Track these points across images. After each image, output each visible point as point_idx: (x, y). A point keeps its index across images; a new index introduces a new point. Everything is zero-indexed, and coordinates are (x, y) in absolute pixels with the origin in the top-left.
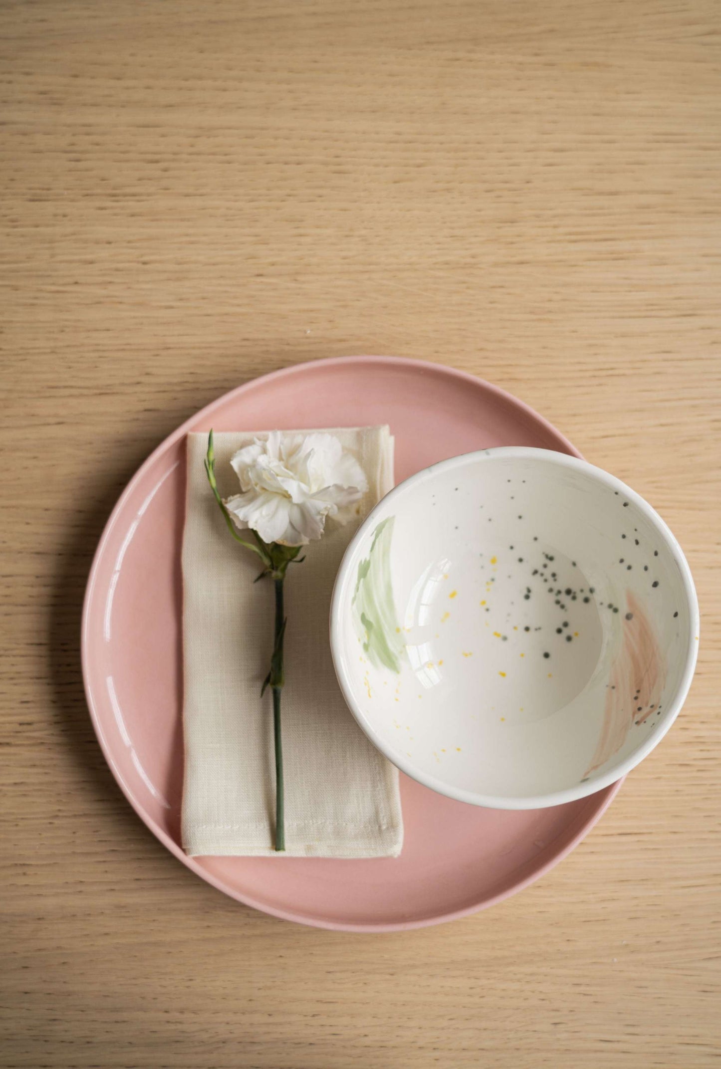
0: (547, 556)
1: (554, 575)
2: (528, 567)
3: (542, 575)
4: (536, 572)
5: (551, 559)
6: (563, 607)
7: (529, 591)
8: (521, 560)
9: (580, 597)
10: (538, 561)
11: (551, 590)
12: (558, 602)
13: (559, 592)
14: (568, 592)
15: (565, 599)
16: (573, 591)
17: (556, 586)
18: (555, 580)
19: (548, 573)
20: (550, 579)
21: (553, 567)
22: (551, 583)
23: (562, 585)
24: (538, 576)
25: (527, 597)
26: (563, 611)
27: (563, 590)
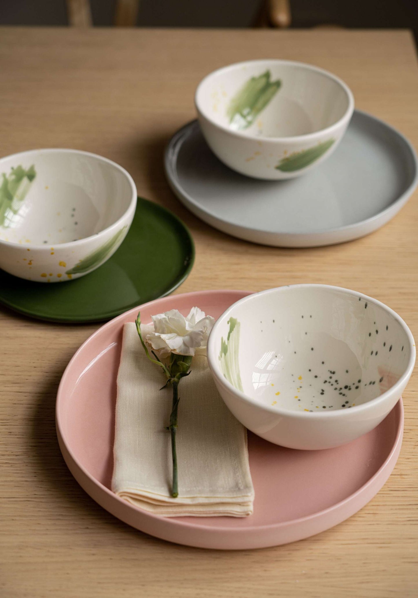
0: (331, 372)
1: (336, 381)
2: (320, 380)
3: (330, 382)
4: (325, 382)
5: (334, 373)
6: (344, 395)
7: (323, 391)
8: (316, 377)
9: (353, 387)
10: (326, 376)
11: (336, 389)
12: (341, 394)
13: (341, 389)
14: (346, 387)
15: (344, 391)
16: (349, 386)
17: (338, 387)
18: (338, 384)
19: (333, 381)
20: (335, 384)
21: (335, 377)
22: (335, 385)
23: (342, 385)
24: (327, 384)
25: (322, 394)
26: (344, 397)
27: (343, 387)
